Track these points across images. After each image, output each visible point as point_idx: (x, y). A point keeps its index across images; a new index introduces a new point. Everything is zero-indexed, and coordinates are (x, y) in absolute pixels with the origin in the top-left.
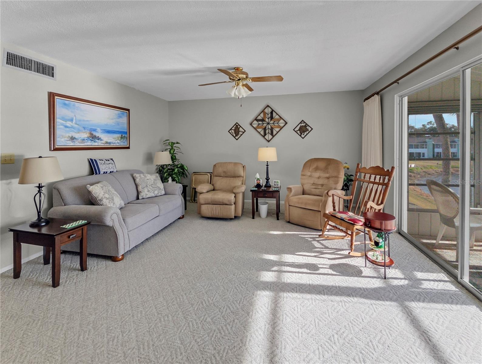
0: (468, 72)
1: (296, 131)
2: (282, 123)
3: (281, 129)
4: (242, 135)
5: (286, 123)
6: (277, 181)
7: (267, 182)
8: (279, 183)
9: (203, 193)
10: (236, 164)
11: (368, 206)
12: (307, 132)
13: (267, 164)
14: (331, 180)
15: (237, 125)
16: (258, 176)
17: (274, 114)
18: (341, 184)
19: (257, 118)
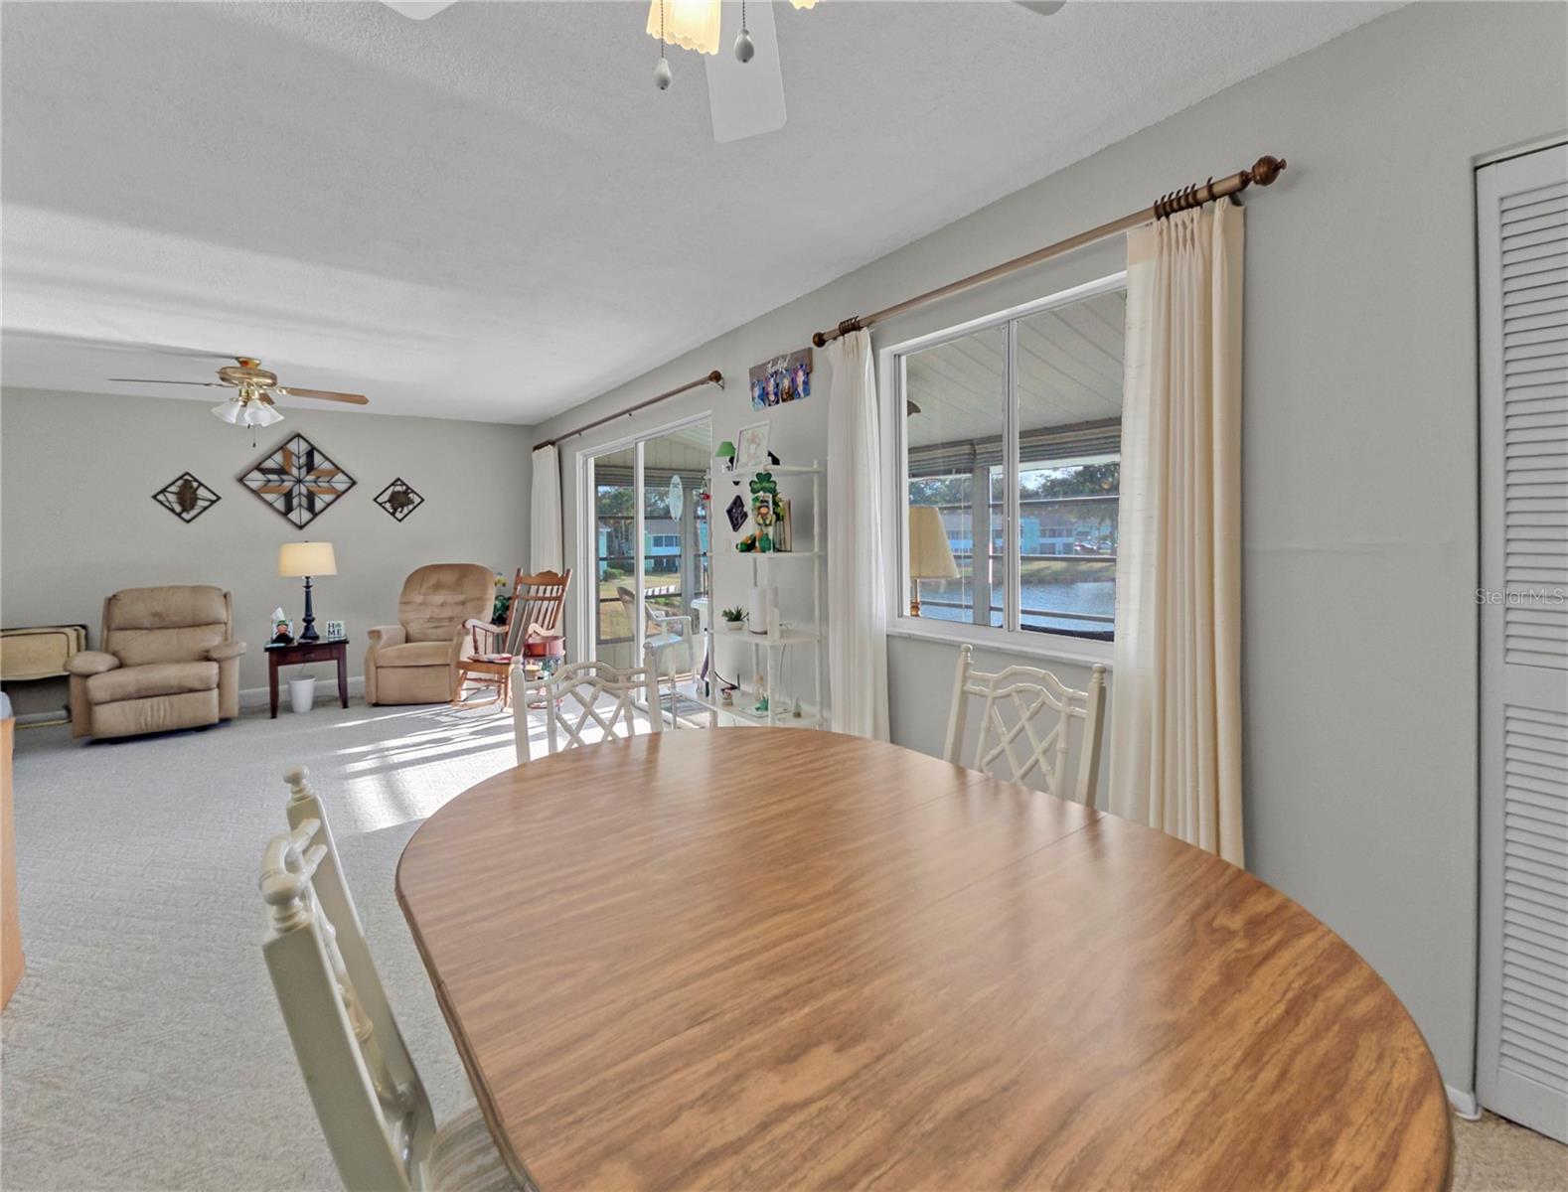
0: (641, 445)
1: (380, 504)
2: (340, 481)
3: (338, 497)
4: (206, 508)
5: (354, 483)
6: (336, 623)
7: (307, 628)
8: (342, 628)
9: (97, 673)
10: (196, 590)
11: (530, 631)
12: (411, 507)
13: (308, 582)
14: (469, 605)
15: (186, 480)
16: (280, 615)
17: (317, 458)
18: (489, 613)
19: (260, 464)
